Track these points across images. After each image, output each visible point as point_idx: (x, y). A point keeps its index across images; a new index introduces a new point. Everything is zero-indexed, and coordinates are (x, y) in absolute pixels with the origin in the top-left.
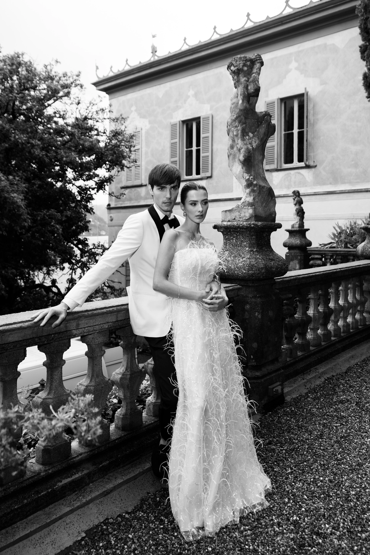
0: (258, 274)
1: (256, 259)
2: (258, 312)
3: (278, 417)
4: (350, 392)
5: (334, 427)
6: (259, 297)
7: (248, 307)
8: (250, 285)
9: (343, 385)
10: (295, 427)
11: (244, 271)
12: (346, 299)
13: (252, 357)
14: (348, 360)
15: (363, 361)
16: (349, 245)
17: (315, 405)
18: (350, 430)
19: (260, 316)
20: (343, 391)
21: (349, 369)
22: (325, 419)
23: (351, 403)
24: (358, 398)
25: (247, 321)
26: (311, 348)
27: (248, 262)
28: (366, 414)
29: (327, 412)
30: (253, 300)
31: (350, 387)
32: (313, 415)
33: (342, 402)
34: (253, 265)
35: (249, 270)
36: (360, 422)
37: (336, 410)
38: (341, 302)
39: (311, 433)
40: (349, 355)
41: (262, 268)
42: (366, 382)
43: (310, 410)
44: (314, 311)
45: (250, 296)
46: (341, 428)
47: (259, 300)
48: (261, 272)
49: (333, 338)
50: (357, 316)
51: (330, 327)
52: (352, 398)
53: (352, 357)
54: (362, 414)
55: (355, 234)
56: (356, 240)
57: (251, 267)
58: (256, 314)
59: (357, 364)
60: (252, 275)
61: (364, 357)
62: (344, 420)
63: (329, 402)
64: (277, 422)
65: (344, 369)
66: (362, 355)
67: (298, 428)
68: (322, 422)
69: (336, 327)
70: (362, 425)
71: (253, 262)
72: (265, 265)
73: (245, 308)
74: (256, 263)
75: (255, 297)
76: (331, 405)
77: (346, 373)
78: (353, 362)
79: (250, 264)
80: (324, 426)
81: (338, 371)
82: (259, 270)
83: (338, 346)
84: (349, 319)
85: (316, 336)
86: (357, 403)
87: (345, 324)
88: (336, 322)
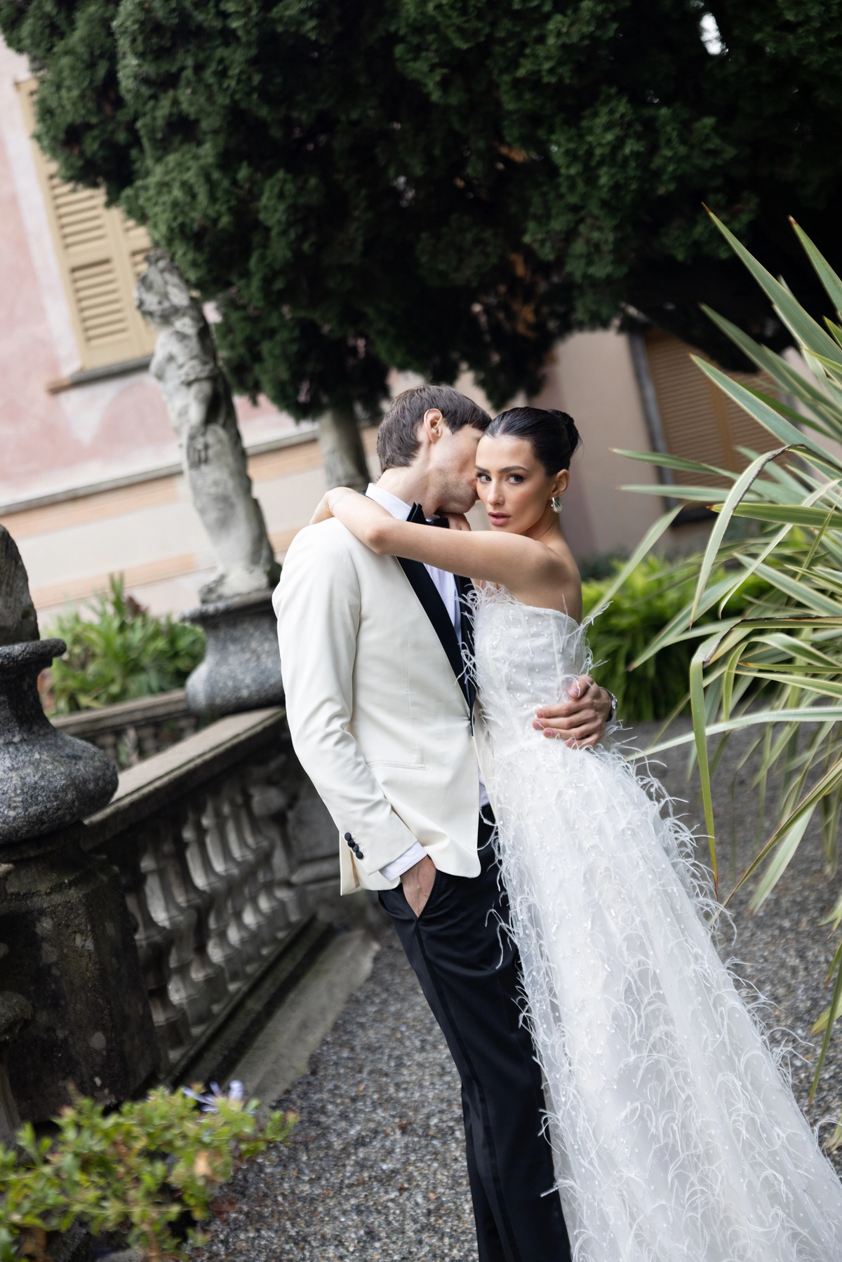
0: (58, 809)
1: (36, 765)
2: (82, 933)
3: (222, 1242)
4: (362, 1111)
5: (390, 1204)
6: (70, 885)
7: (46, 925)
8: (32, 854)
9: (331, 1103)
10: (287, 1247)
11: (12, 813)
12: (228, 855)
13: (98, 1081)
14: (298, 1039)
15: (336, 1027)
16: (84, 700)
17: (298, 1178)
18: (434, 1192)
19: (90, 945)
20: (344, 1116)
21: (315, 1064)
22: (347, 1198)
23: (387, 1135)
24: (393, 1116)
25: (55, 971)
26: (196, 1031)
27: (16, 780)
28: (444, 1143)
29: (342, 1181)
30: (57, 898)
31: (354, 1100)
32: (312, 1200)
33: (360, 1142)
34: (34, 787)
35: (26, 805)
36: (445, 1165)
38: (219, 867)
39: (340, 1241)
40: (294, 1024)
41: (64, 789)
42: (386, 1075)
43: (293, 1192)
44: (167, 909)
45: (43, 887)
46: (408, 1199)
47: (74, 894)
48: (63, 802)
49: (232, 987)
50: (264, 904)
51: (216, 953)
52: (379, 1123)
53: (304, 1026)
54: (434, 1146)
55: (94, 656)
56: (100, 675)
57: (30, 793)
58: (79, 941)
59: (324, 1042)
60: (39, 819)
61: (331, 1018)
62: (400, 1179)
63: (327, 1155)
64: (227, 1255)
65: (302, 1066)
66: (323, 1011)
67: (296, 1244)
68: (347, 1207)
69: (229, 951)
70: (456, 1171)
71: (32, 776)
72: (69, 776)
73: (38, 930)
74: (42, 777)
75: (58, 888)
76: (338, 1162)
77: (314, 1073)
78: (313, 1039)
79: (24, 784)
80: (359, 1212)
81: (291, 1076)
82: (56, 797)
83: (255, 1005)
84: (249, 918)
85: (191, 991)
86: (404, 1130)
87: (245, 934)
88: (222, 935)
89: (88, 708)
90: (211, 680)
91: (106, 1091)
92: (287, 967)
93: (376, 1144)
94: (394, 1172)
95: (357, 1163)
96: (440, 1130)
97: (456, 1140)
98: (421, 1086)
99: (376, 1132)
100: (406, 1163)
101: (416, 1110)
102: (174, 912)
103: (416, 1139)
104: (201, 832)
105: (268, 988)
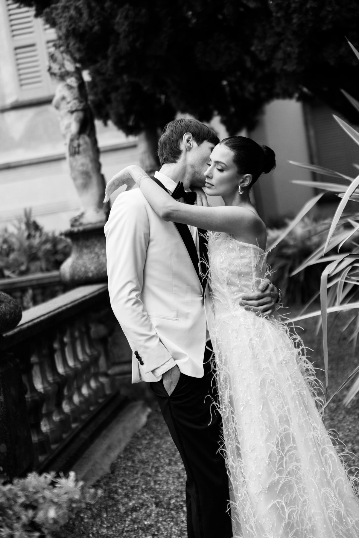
4: (136, 494)
9: (121, 488)
12: (75, 357)
14: (106, 454)
15: (126, 450)
17: (101, 525)
20: (127, 496)
21: (114, 467)
23: (148, 507)
24: (152, 497)
26: (54, 447)
28: (177, 513)
29: (123, 529)
31: (132, 488)
33: (134, 509)
36: (177, 524)
37: (134, 521)
38: (71, 363)
40: (104, 446)
42: (150, 476)
43: (98, 533)
44: (43, 383)
49: (74, 426)
50: (93, 384)
51: (66, 408)
52: (144, 500)
53: (110, 448)
54: (172, 514)
59: (119, 457)
61: (123, 445)
62: (153, 529)
63: (116, 515)
65: (107, 469)
66: (120, 441)
69: (73, 407)
70: (182, 527)
76: (122, 518)
77: (113, 472)
78: (114, 455)
81: (101, 473)
83: (84, 436)
84: (85, 391)
85: (52, 426)
86: (157, 505)
87: (82, 399)
88: (70, 399)
89: (9, 277)
90: (73, 267)
91: (5, 474)
92: (103, 417)
93: (142, 511)
94: (151, 526)
95: (132, 520)
96: (176, 506)
97: (184, 512)
98: (167, 483)
99: (142, 505)
100: (157, 522)
101: (164, 495)
102: (46, 385)
103: (163, 510)
104: (63, 345)
105: (92, 427)
